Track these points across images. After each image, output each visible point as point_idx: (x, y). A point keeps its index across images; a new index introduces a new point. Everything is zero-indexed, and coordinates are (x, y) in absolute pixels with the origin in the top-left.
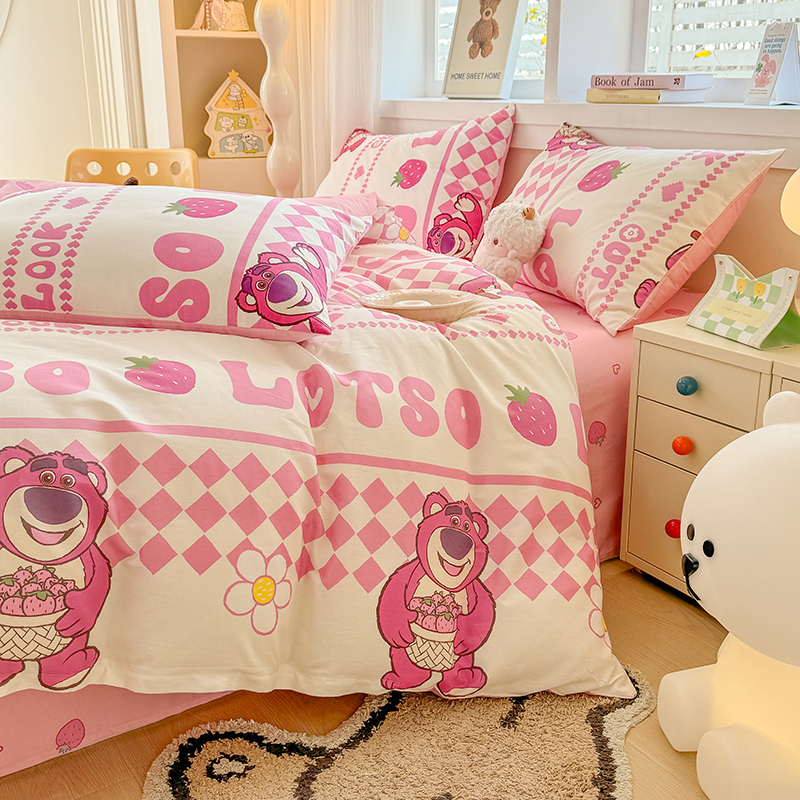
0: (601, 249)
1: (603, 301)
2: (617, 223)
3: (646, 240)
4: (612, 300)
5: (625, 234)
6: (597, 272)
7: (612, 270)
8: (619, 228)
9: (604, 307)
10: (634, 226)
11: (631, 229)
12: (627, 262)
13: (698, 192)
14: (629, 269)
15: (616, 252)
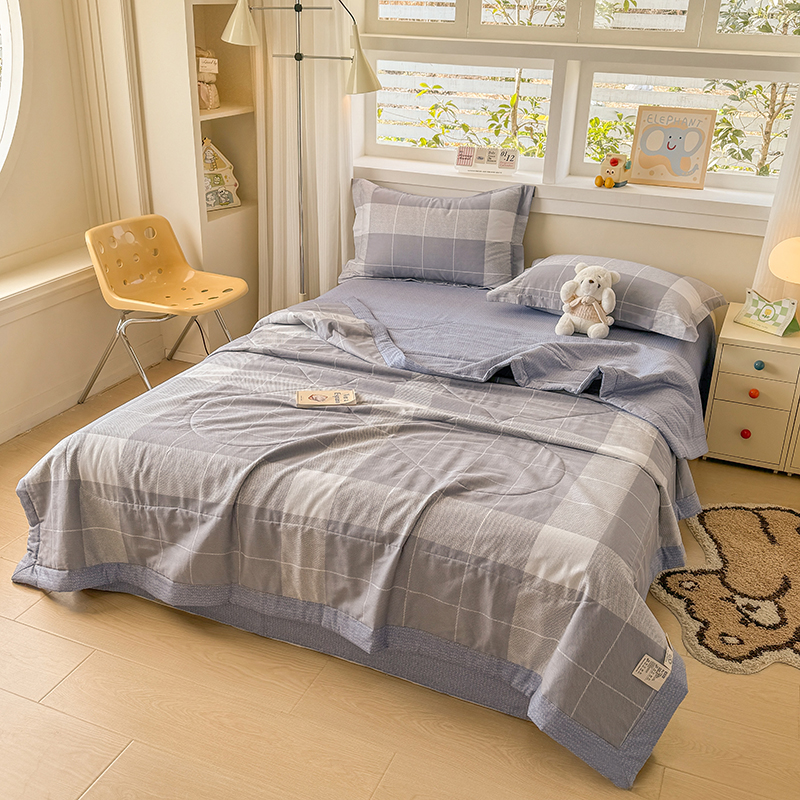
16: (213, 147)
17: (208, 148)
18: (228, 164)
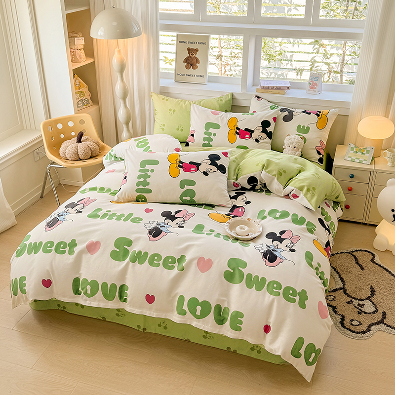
16: (78, 78)
17: (76, 79)
18: (86, 85)
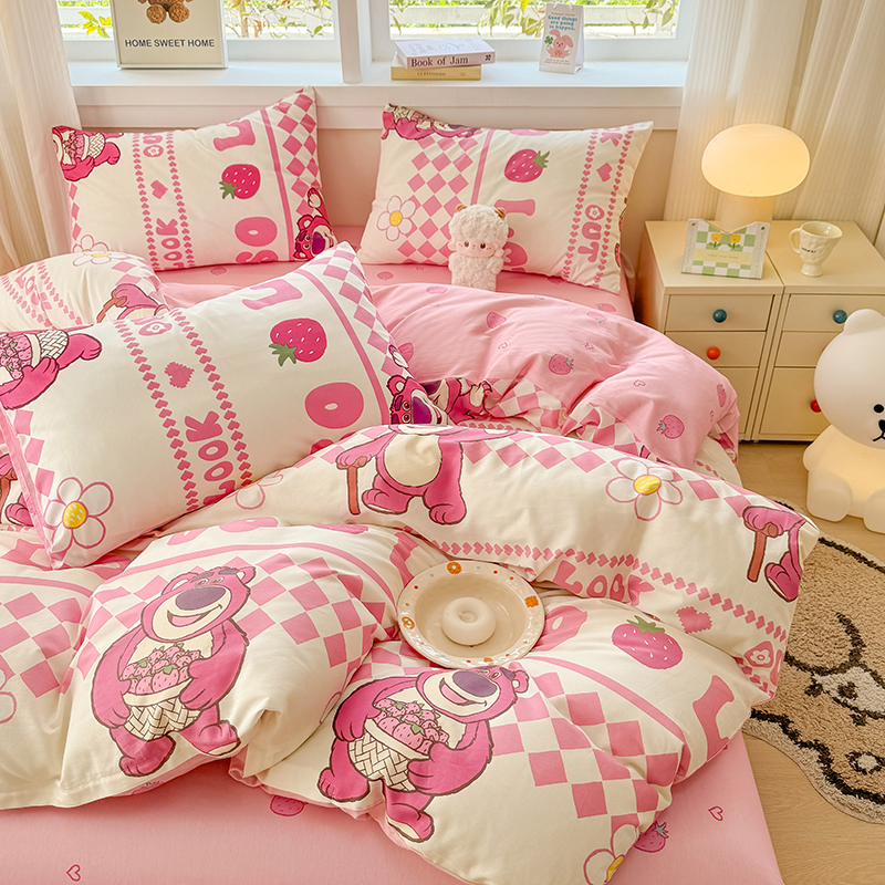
0: (579, 231)
1: (598, 270)
2: (579, 207)
3: (606, 216)
4: (604, 268)
5: (591, 214)
6: (582, 250)
7: (595, 245)
8: (583, 210)
9: (600, 275)
10: (594, 207)
11: (592, 210)
12: (603, 236)
13: (621, 168)
14: (606, 241)
15: (592, 231)
